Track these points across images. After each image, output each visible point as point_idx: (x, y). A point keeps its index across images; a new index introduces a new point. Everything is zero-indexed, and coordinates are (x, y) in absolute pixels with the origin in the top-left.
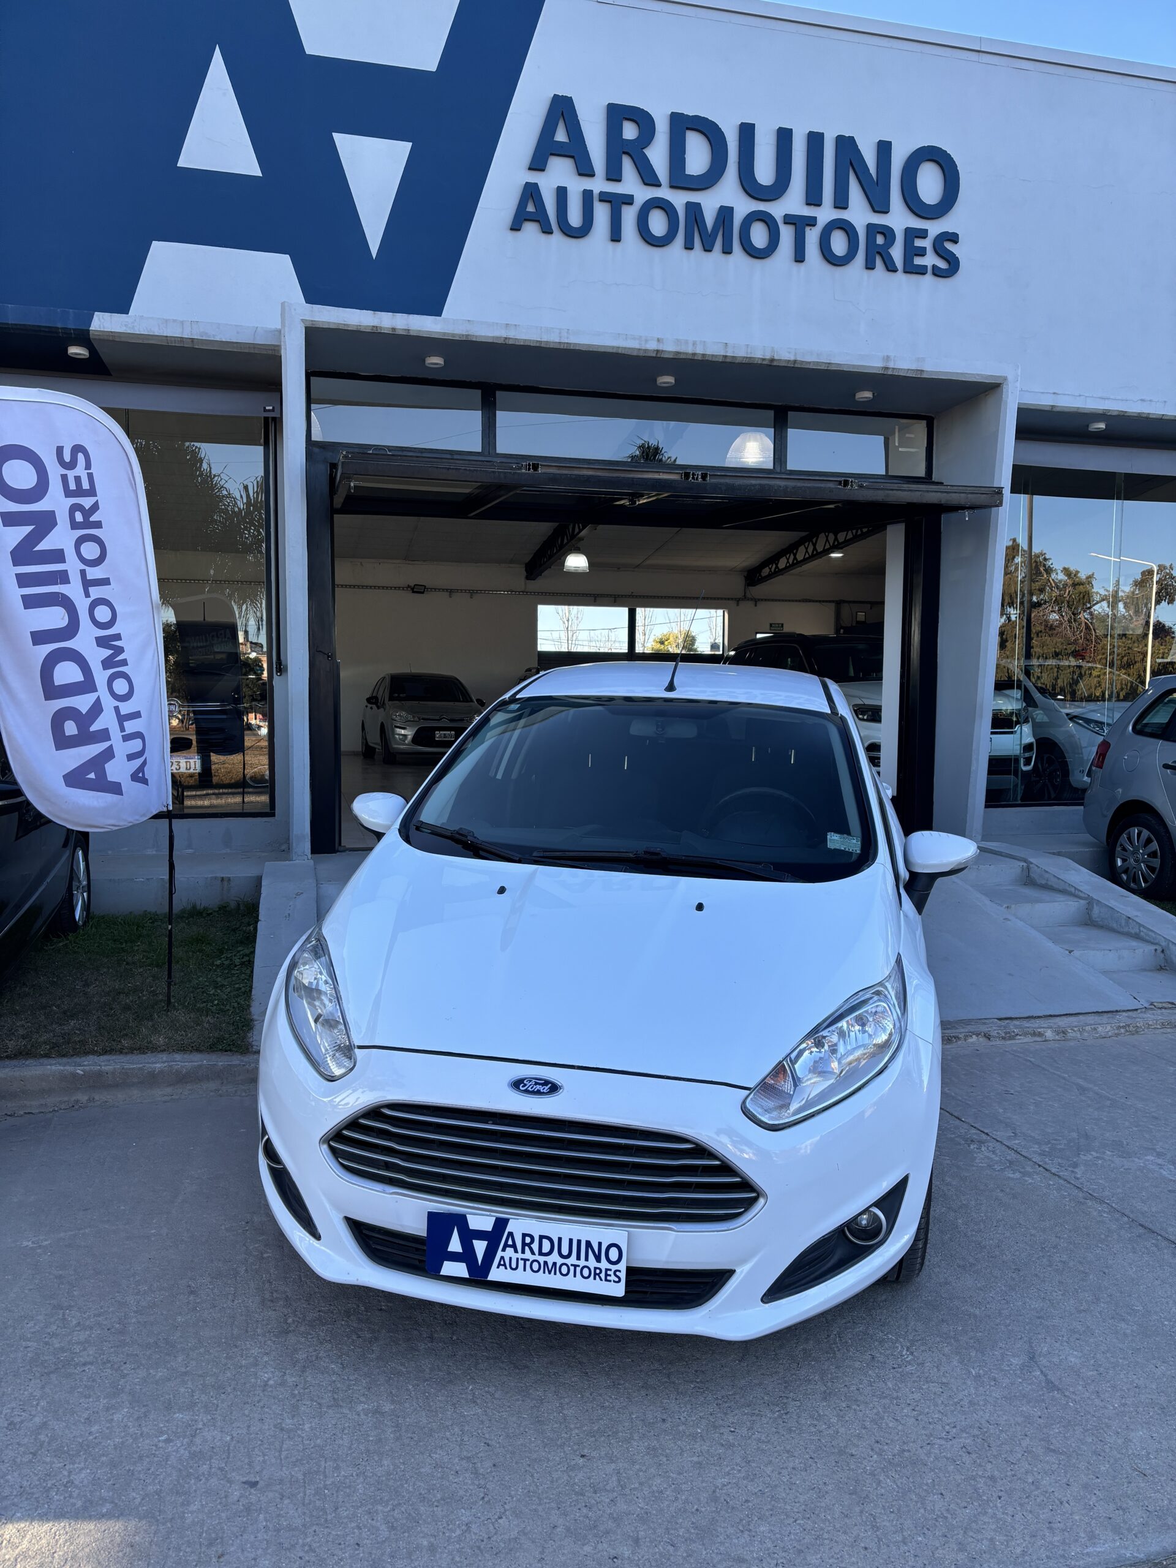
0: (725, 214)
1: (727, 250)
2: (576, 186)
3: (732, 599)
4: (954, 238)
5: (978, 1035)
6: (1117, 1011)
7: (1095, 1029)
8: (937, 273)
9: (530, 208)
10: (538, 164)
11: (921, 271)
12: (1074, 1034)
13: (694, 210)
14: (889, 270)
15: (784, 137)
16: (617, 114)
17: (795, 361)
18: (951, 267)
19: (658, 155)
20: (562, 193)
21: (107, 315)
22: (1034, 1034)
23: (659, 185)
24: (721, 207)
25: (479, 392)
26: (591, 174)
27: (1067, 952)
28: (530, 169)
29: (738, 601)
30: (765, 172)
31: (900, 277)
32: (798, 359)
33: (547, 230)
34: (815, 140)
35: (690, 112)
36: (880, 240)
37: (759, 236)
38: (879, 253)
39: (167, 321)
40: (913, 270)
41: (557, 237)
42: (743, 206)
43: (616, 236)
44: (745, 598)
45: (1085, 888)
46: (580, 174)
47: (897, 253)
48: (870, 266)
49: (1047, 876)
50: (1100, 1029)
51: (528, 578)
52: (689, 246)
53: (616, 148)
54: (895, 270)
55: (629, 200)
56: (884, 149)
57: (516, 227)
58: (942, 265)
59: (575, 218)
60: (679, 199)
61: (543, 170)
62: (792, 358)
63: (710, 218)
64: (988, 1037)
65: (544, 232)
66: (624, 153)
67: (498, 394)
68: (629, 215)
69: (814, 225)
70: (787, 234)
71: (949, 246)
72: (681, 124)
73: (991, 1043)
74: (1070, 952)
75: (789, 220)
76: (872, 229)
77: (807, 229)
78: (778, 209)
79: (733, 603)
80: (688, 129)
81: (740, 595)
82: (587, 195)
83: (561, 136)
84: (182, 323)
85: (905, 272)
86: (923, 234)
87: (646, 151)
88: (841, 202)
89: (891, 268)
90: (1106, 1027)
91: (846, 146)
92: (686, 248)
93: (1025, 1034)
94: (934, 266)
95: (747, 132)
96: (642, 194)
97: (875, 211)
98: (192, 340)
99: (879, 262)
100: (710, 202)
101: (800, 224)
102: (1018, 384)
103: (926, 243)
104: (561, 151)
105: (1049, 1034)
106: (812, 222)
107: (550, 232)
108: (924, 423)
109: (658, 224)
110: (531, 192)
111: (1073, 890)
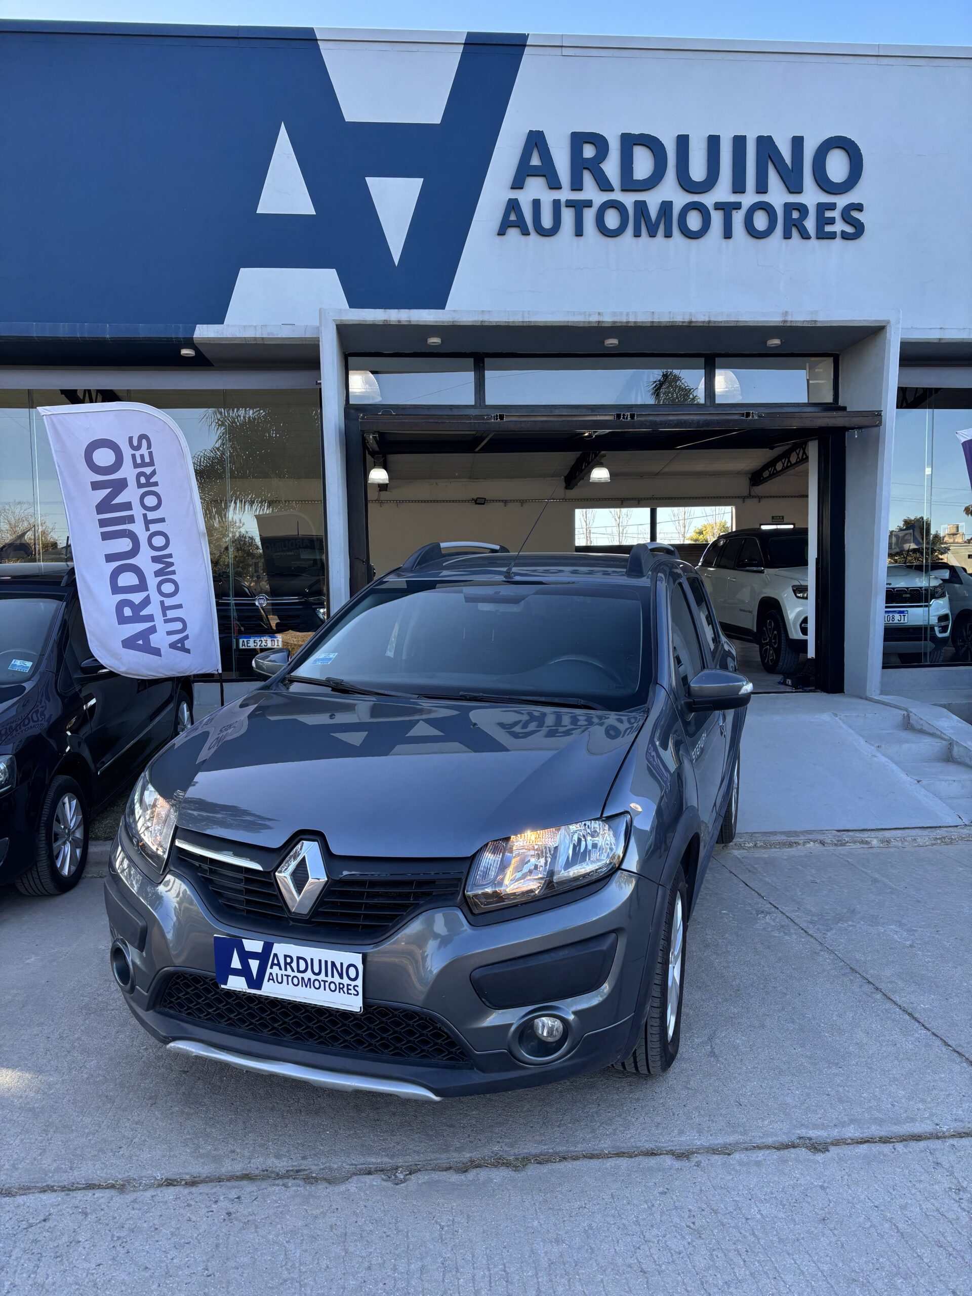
0: (666, 207)
1: (668, 235)
2: (547, 197)
3: (738, 497)
4: (859, 207)
5: (814, 841)
6: (940, 827)
7: (915, 840)
8: (845, 236)
9: (513, 217)
10: (518, 184)
11: (832, 236)
12: (897, 843)
13: (641, 207)
14: (803, 238)
15: (713, 142)
16: (578, 140)
17: (709, 322)
18: (859, 229)
19: (611, 167)
20: (536, 204)
21: (205, 326)
22: (862, 842)
23: (612, 190)
24: (663, 202)
25: (472, 360)
26: (559, 187)
27: (916, 782)
28: (512, 188)
29: (744, 498)
30: (698, 171)
31: (813, 242)
32: (712, 319)
33: (526, 233)
34: (739, 142)
35: (637, 132)
36: (795, 215)
37: (694, 221)
38: (794, 225)
39: (245, 327)
40: (823, 235)
41: (534, 236)
42: (680, 199)
43: (579, 231)
44: (750, 496)
45: (949, 733)
46: (551, 188)
47: (810, 224)
48: (787, 236)
49: (921, 722)
50: (919, 840)
51: (566, 488)
52: (637, 234)
53: (578, 165)
54: (809, 238)
55: (588, 204)
56: (797, 143)
57: (502, 232)
58: (849, 229)
59: (547, 221)
60: (629, 200)
61: (522, 188)
62: (707, 319)
63: (653, 211)
64: (823, 843)
65: (523, 234)
66: (584, 168)
67: (486, 360)
68: (589, 215)
69: (740, 209)
70: (717, 218)
71: (855, 214)
72: (629, 142)
73: (825, 848)
74: (918, 782)
75: (718, 206)
76: (789, 208)
77: (734, 212)
78: (708, 200)
79: (740, 500)
80: (635, 144)
81: (746, 493)
82: (556, 204)
83: (535, 161)
84: (255, 327)
85: (818, 238)
86: (832, 207)
87: (601, 165)
88: (762, 188)
89: (805, 236)
90: (924, 838)
91: (766, 144)
92: (635, 236)
93: (855, 842)
94: (843, 232)
95: (683, 142)
96: (599, 198)
97: (791, 192)
98: (263, 338)
99: (795, 233)
100: (653, 200)
101: (727, 209)
102: (900, 326)
103: (836, 214)
104: (535, 172)
105: (875, 842)
106: (737, 206)
107: (528, 234)
108: (831, 360)
109: (612, 219)
110: (513, 206)
111: (939, 733)
